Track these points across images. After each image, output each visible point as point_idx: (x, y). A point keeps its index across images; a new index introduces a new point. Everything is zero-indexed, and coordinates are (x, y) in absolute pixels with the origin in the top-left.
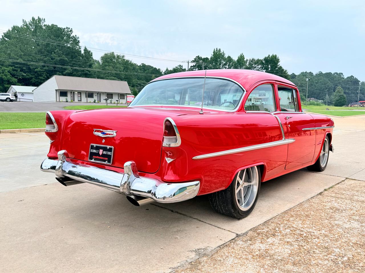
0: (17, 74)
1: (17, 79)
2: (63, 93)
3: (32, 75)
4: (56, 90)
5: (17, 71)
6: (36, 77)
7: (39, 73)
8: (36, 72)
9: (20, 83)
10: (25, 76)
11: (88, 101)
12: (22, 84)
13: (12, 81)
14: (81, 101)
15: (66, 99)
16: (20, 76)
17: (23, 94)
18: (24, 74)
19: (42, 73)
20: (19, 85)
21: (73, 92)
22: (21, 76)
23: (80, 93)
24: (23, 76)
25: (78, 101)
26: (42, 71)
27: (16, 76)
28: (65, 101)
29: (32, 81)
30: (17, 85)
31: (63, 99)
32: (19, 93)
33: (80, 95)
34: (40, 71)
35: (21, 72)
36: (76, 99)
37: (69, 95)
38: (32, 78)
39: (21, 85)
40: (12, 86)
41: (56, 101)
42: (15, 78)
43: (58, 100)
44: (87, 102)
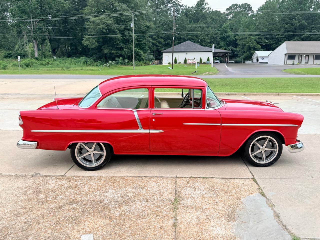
0: (261, 42)
1: (261, 46)
2: (291, 57)
3: (273, 41)
4: (285, 54)
5: (261, 39)
6: (276, 43)
7: (279, 39)
8: (277, 39)
9: (263, 49)
10: (268, 42)
11: (315, 63)
12: (264, 49)
13: (257, 47)
14: (308, 63)
15: (293, 62)
16: (263, 43)
17: (263, 58)
18: (267, 41)
19: (282, 39)
20: (262, 51)
21: (301, 56)
22: (265, 43)
23: (308, 56)
24: (266, 42)
25: (305, 63)
26: (282, 37)
27: (260, 43)
28: (292, 64)
29: (272, 47)
30: (260, 51)
31: (290, 62)
32: (260, 57)
33: (307, 58)
34: (280, 38)
35: (264, 40)
36: (303, 62)
37: (297, 58)
38: (273, 44)
39: (264, 51)
40: (256, 52)
41: (284, 63)
42: (260, 45)
43: (285, 63)
44: (313, 64)
